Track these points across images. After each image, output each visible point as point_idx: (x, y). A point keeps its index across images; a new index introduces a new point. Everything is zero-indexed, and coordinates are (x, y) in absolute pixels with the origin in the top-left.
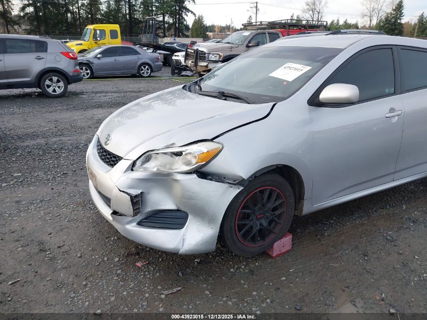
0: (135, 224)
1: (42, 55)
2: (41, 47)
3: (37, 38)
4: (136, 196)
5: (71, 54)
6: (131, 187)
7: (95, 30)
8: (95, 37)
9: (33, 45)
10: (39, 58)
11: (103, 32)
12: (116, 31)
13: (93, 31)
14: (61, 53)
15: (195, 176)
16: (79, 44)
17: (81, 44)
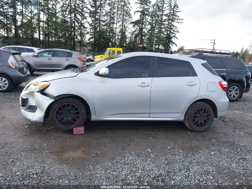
0: (24, 110)
1: (69, 58)
2: (70, 55)
3: (68, 51)
4: (24, 99)
5: (82, 59)
6: (24, 96)
7: (110, 50)
8: (109, 53)
9: (66, 53)
10: (67, 60)
11: (114, 52)
12: (120, 52)
13: (109, 51)
14: (78, 58)
15: (40, 93)
16: (101, 57)
17: (103, 57)
